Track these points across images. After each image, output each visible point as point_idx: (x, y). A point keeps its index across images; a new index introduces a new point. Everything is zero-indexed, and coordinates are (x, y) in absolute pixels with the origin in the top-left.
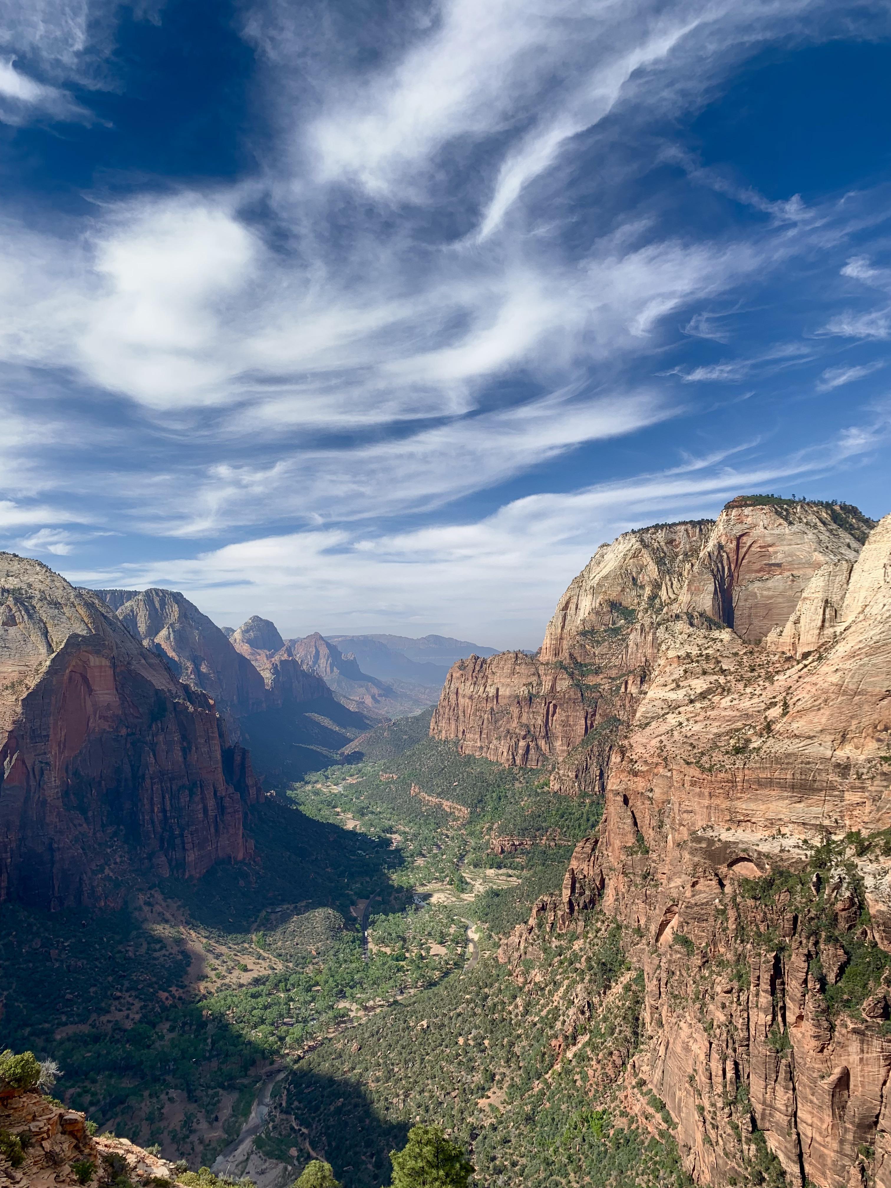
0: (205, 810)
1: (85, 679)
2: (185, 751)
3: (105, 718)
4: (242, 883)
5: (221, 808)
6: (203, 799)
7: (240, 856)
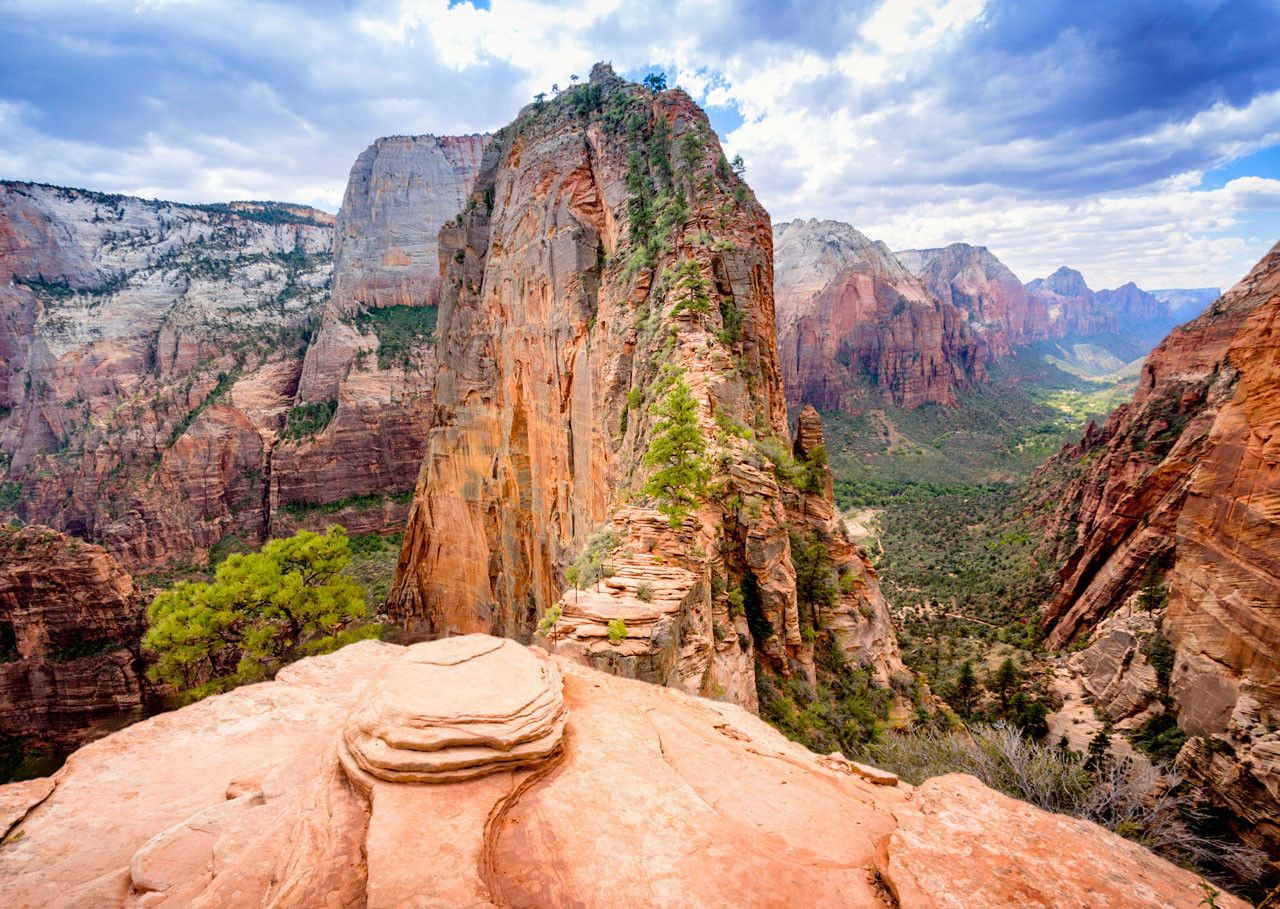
0: (923, 372)
1: (855, 289)
2: (914, 334)
3: (866, 313)
4: (939, 416)
5: (935, 372)
6: (922, 365)
7: (944, 402)
